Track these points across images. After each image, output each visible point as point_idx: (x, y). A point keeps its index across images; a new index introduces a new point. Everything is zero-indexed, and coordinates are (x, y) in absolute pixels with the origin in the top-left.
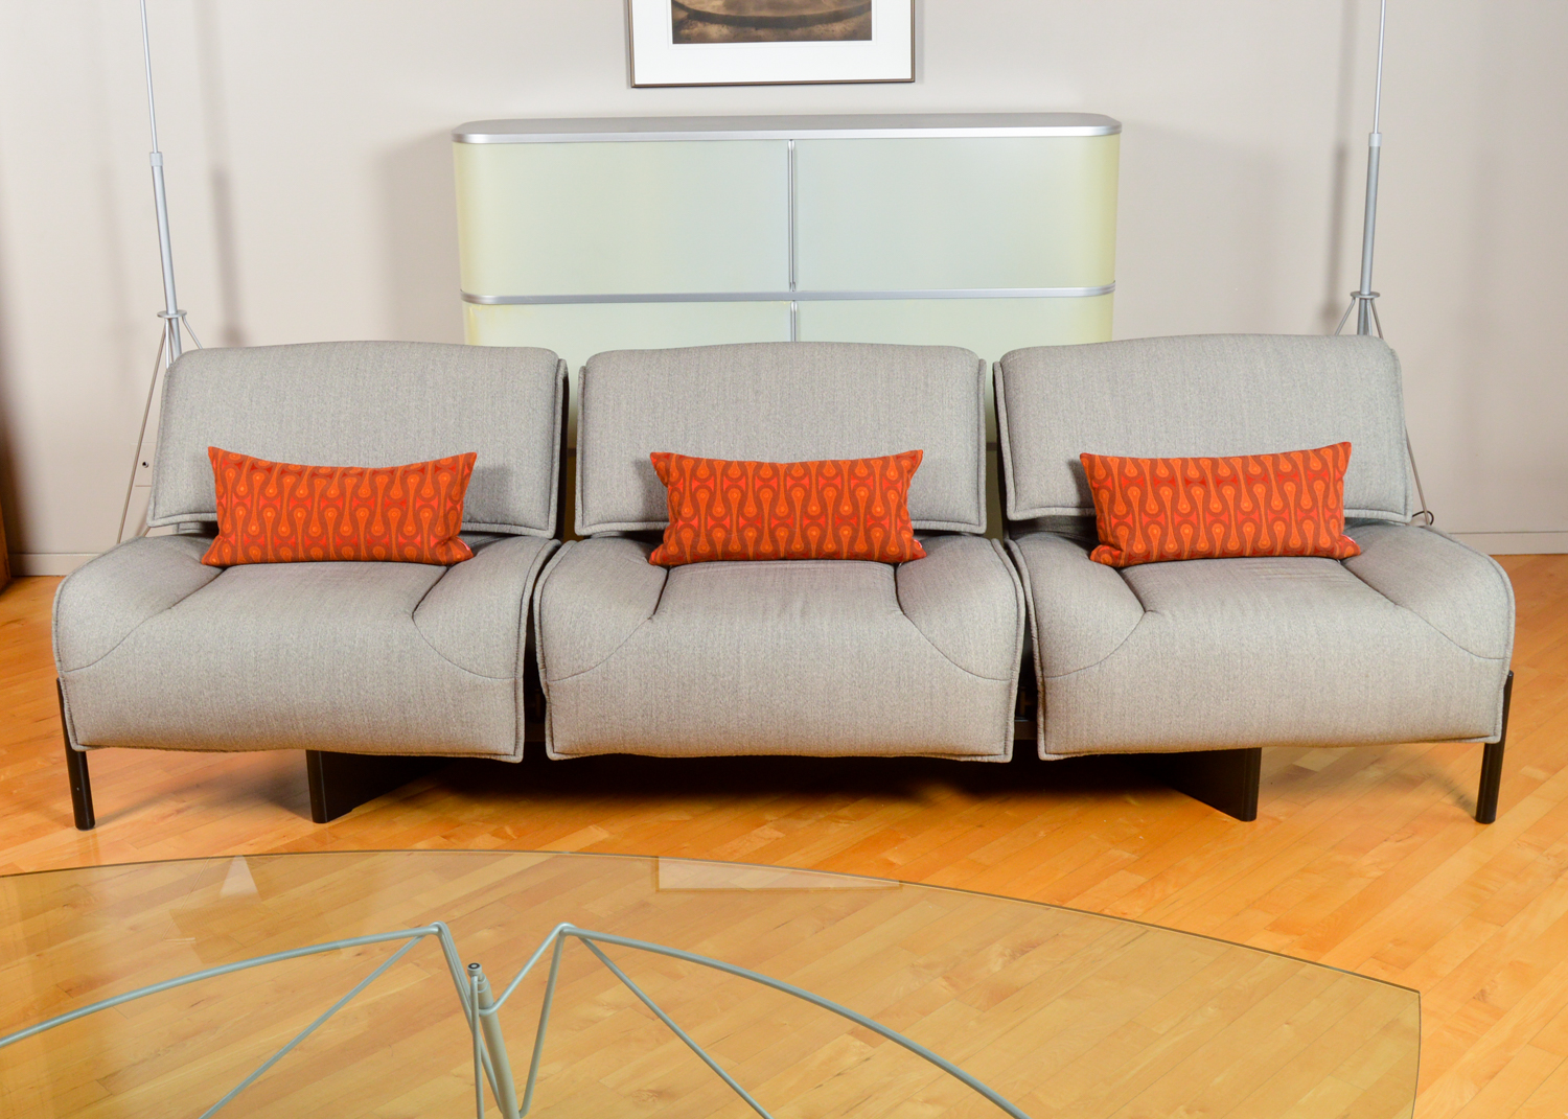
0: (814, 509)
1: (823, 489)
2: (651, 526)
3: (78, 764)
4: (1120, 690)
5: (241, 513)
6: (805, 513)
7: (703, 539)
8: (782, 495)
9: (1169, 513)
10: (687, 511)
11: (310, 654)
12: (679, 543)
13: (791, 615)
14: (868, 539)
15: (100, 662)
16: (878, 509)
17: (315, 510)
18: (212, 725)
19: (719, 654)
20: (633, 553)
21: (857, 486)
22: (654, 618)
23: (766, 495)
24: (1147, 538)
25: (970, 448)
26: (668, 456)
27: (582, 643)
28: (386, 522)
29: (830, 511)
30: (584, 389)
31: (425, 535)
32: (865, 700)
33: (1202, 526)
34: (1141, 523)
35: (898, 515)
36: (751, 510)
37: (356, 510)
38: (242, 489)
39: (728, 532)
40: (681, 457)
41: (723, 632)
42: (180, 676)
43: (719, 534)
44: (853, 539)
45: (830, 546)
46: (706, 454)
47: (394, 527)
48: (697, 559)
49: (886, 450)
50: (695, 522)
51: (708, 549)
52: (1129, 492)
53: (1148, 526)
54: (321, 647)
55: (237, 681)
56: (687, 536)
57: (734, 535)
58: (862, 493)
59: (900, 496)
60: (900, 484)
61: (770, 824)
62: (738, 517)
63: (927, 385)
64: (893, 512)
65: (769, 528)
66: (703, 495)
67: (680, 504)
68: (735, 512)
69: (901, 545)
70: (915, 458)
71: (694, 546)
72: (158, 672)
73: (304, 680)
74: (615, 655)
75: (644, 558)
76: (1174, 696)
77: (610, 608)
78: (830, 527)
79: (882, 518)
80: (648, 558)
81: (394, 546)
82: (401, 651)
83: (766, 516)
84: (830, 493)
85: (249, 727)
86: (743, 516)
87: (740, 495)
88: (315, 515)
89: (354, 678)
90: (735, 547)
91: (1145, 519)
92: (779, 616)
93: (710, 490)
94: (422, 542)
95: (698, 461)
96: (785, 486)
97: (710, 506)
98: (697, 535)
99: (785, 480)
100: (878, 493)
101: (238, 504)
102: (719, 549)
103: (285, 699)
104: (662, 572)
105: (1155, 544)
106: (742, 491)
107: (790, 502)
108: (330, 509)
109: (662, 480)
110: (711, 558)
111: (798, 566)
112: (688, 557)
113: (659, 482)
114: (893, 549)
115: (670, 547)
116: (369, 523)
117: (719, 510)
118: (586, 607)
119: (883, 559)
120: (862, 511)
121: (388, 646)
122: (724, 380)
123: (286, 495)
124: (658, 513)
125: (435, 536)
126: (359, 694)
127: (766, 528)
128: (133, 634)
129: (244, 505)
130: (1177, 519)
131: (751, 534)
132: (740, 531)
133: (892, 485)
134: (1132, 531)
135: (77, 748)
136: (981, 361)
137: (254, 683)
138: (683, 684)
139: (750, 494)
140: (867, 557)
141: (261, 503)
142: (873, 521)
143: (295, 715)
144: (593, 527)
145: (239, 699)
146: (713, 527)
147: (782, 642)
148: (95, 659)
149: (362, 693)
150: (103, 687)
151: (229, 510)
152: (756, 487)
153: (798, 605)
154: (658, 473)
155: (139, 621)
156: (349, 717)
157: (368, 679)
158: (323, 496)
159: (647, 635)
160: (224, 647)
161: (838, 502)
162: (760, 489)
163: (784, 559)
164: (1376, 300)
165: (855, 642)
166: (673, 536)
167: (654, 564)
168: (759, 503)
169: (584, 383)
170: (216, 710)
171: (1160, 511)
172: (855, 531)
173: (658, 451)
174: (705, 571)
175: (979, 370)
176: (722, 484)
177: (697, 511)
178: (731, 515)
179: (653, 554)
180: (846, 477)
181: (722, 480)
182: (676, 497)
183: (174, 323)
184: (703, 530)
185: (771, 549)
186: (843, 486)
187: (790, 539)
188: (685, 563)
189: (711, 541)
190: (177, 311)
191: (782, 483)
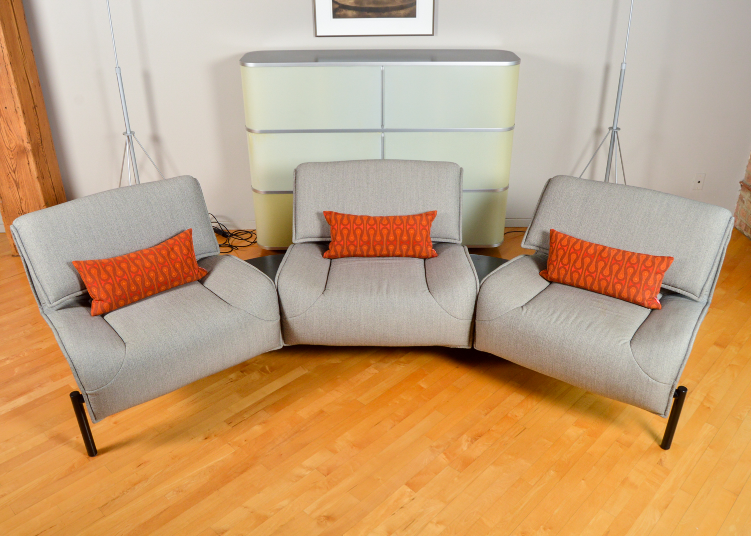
0: (392, 238)
1: (395, 230)
2: (324, 239)
6: (388, 240)
7: (345, 249)
8: (378, 232)
10: (338, 238)
12: (335, 251)
13: (382, 293)
14: (414, 250)
16: (418, 238)
19: (352, 311)
20: (317, 251)
21: (410, 229)
22: (325, 292)
23: (372, 232)
25: (456, 208)
26: (331, 213)
27: (295, 305)
29: (398, 239)
35: (426, 240)
36: (365, 238)
39: (356, 247)
40: (336, 214)
41: (354, 301)
43: (352, 248)
44: (408, 250)
45: (398, 253)
46: (346, 212)
48: (343, 256)
49: (421, 210)
50: (342, 243)
51: (347, 253)
57: (358, 248)
58: (412, 231)
59: (427, 232)
60: (427, 227)
61: (373, 366)
62: (360, 241)
63: (439, 180)
64: (425, 239)
66: (345, 232)
67: (336, 235)
68: (359, 239)
69: (427, 252)
70: (433, 214)
71: (341, 252)
75: (321, 255)
77: (306, 289)
78: (398, 245)
79: (420, 242)
80: (323, 255)
83: (372, 241)
84: (398, 232)
86: (362, 240)
87: (361, 232)
90: (359, 252)
92: (377, 293)
93: (348, 229)
95: (343, 215)
96: (380, 228)
97: (348, 235)
98: (343, 248)
99: (379, 224)
100: (418, 231)
102: (352, 253)
104: (328, 261)
106: (361, 230)
107: (382, 236)
109: (328, 223)
110: (349, 256)
111: (385, 261)
112: (339, 256)
113: (327, 224)
114: (424, 254)
115: (332, 252)
117: (352, 238)
119: (420, 257)
120: (411, 239)
122: (354, 177)
124: (326, 234)
127: (372, 246)
131: (365, 248)
132: (361, 246)
133: (424, 228)
136: (461, 168)
138: (337, 323)
139: (365, 231)
140: (414, 256)
142: (416, 243)
144: (300, 240)
146: (350, 245)
147: (379, 306)
152: (368, 228)
153: (385, 287)
154: (327, 220)
161: (402, 235)
162: (369, 229)
163: (379, 257)
164: (619, 132)
166: (333, 248)
167: (325, 258)
168: (368, 235)
169: (296, 178)
172: (409, 247)
173: (327, 210)
174: (346, 264)
175: (460, 173)
176: (353, 227)
177: (343, 238)
178: (357, 240)
179: (325, 254)
180: (405, 225)
181: (353, 226)
182: (334, 232)
183: (130, 137)
184: (345, 246)
185: (374, 253)
186: (404, 228)
187: (382, 250)
188: (338, 258)
189: (348, 250)
190: (131, 132)
191: (378, 227)
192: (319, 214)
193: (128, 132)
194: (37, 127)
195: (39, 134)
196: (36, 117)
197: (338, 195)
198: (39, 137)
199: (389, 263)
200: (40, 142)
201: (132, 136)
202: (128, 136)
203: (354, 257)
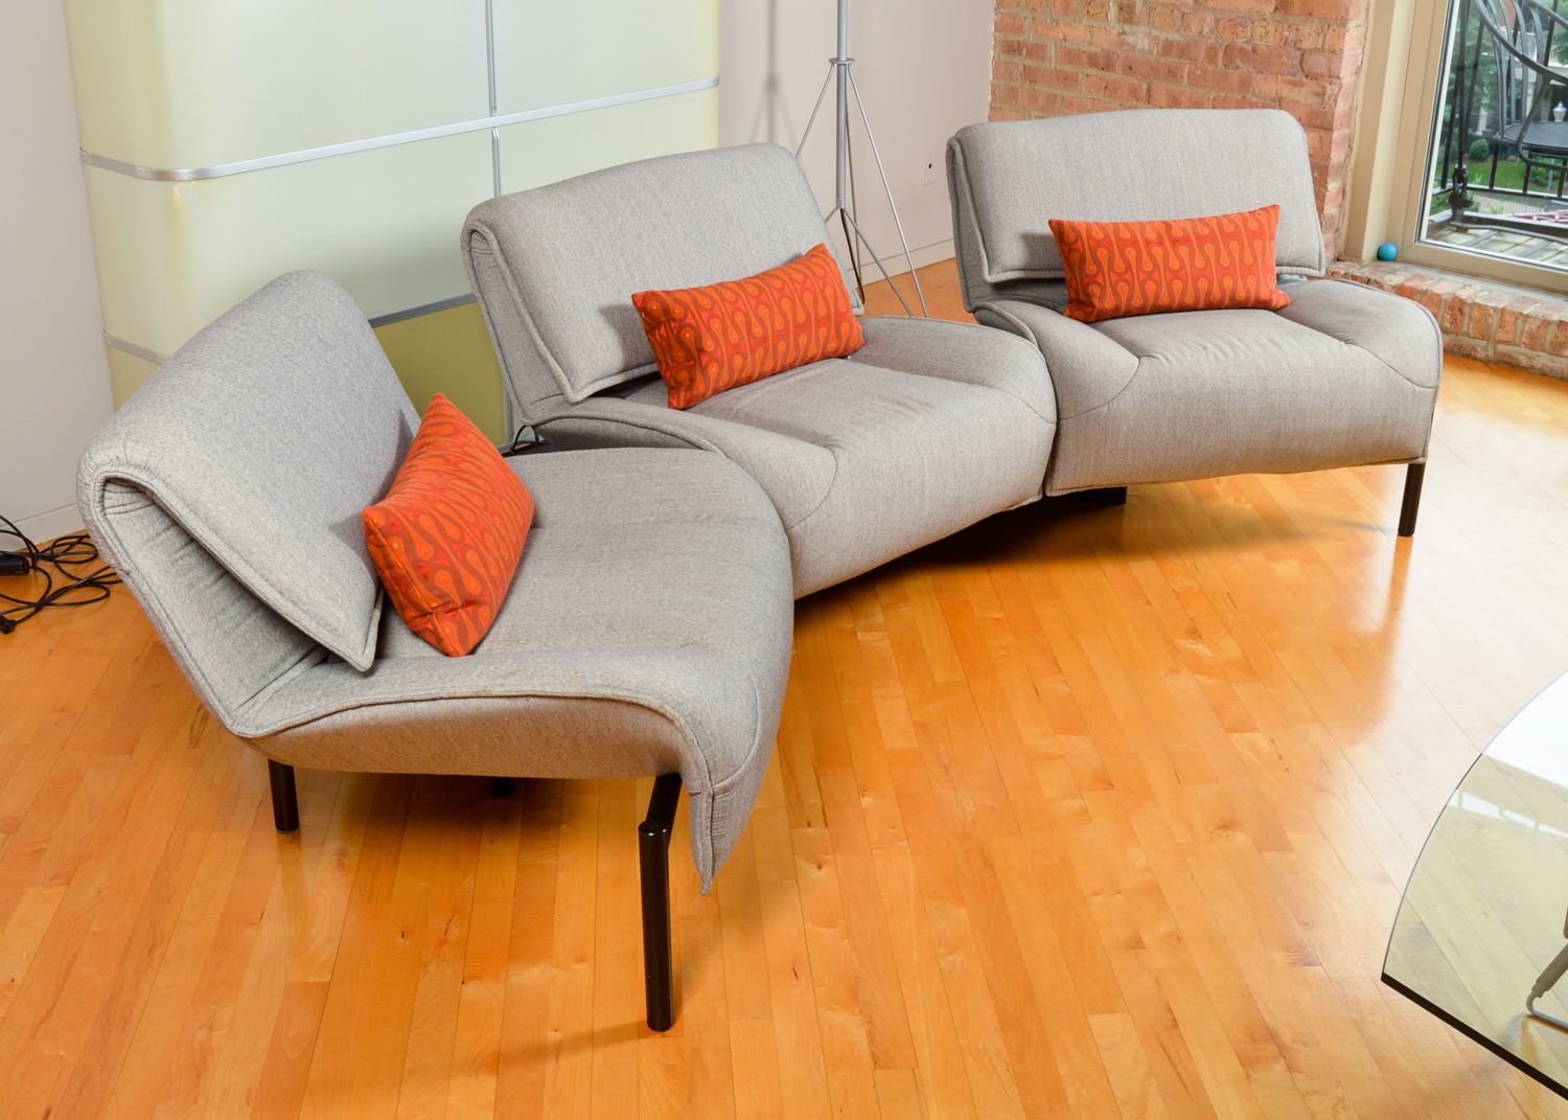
4: (1125, 428)
9: (1135, 271)
24: (1116, 294)
33: (1164, 283)
34: (1110, 281)
52: (1098, 254)
53: (1117, 283)
58: (809, 297)
76: (1171, 430)
91: (1114, 278)
105: (1124, 299)
120: (812, 314)
130: (1142, 277)
134: (1103, 288)
161: (793, 310)
171: (1127, 270)
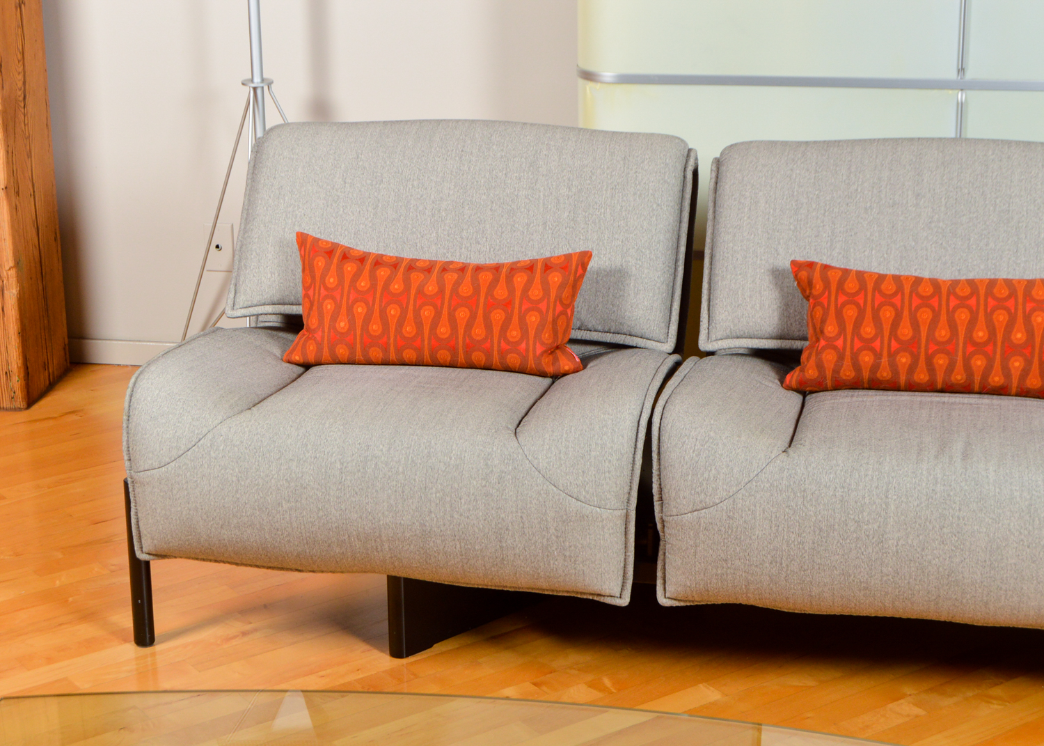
0: (981, 334)
1: (993, 312)
2: (786, 344)
3: (140, 573)
5: (329, 307)
6: (969, 340)
7: (847, 363)
8: (943, 317)
10: (831, 329)
11: (401, 469)
12: (820, 366)
15: (173, 464)
17: (411, 307)
18: (289, 541)
20: (765, 375)
21: (1034, 310)
22: (790, 451)
23: (925, 316)
26: (811, 265)
27: (706, 475)
28: (488, 326)
29: (1000, 337)
30: (716, 183)
31: (531, 343)
32: (1034, 562)
36: (906, 332)
37: (455, 310)
38: (332, 280)
39: (878, 356)
40: (826, 267)
42: (258, 485)
43: (867, 359)
44: (1025, 373)
45: (997, 379)
46: (855, 265)
47: (496, 331)
48: (839, 386)
50: (839, 343)
51: (853, 374)
54: (413, 461)
55: (319, 494)
56: (829, 358)
57: (885, 361)
61: (909, 698)
62: (890, 339)
65: (926, 354)
66: (850, 313)
67: (823, 321)
68: (886, 334)
71: (836, 371)
72: (234, 479)
73: (393, 497)
74: (742, 491)
75: (777, 381)
77: (739, 436)
78: (998, 356)
80: (782, 381)
81: (495, 353)
82: (502, 472)
83: (923, 340)
84: (1001, 317)
85: (329, 546)
86: (897, 339)
87: (893, 313)
88: (410, 314)
89: (448, 499)
90: (885, 374)
92: (936, 457)
93: (858, 305)
94: (527, 350)
95: (846, 272)
96: (948, 305)
97: (858, 324)
98: (841, 357)
99: (948, 300)
101: (326, 297)
102: (866, 375)
103: (370, 517)
104: (796, 399)
106: (896, 310)
107: (953, 326)
108: (427, 307)
109: (803, 291)
110: (856, 385)
112: (829, 384)
113: (799, 294)
115: (809, 370)
116: (469, 326)
117: (868, 330)
118: (712, 434)
121: (487, 464)
122: (880, 179)
123: (379, 289)
124: (795, 329)
125: (543, 343)
126: (452, 517)
127: (922, 354)
128: (210, 436)
129: (333, 298)
131: (904, 360)
132: (892, 355)
135: (141, 556)
137: (338, 498)
138: (820, 530)
139: (906, 313)
141: (352, 297)
143: (380, 536)
144: (720, 342)
145: (321, 514)
146: (860, 350)
148: (167, 460)
149: (456, 516)
150: (175, 492)
151: (316, 303)
152: (914, 306)
153: (958, 446)
154: (799, 284)
155: (217, 422)
156: (439, 542)
157: (463, 501)
158: (420, 292)
159: (782, 470)
160: (307, 455)
161: (1010, 327)
162: (918, 308)
163: (942, 391)
165: (1025, 494)
166: (813, 358)
167: (789, 388)
168: (915, 325)
169: (717, 177)
170: (295, 525)
172: (1029, 363)
173: (800, 258)
174: (848, 400)
176: (873, 300)
177: (842, 330)
178: (882, 337)
179: (788, 377)
180: (1020, 300)
181: (873, 296)
182: (819, 312)
183: (259, 92)
184: (848, 353)
185: (927, 378)
186: (1016, 309)
187: (950, 368)
188: (826, 390)
189: (856, 366)
190: (263, 80)
191: (944, 303)
192: (777, 274)
193: (257, 79)
194: (20, 56)
195: (21, 77)
196: (20, 30)
197: (833, 223)
198: (20, 84)
199: (971, 404)
200: (21, 98)
201: (266, 88)
202: (255, 89)
203: (869, 389)
